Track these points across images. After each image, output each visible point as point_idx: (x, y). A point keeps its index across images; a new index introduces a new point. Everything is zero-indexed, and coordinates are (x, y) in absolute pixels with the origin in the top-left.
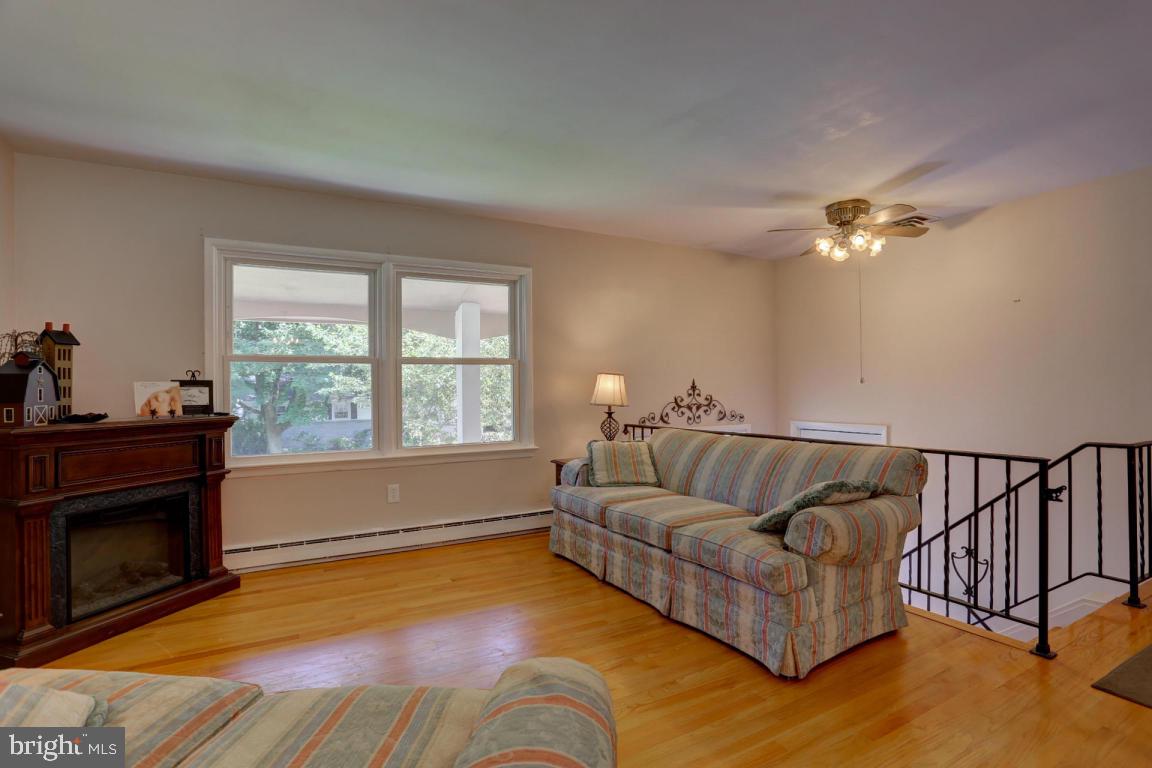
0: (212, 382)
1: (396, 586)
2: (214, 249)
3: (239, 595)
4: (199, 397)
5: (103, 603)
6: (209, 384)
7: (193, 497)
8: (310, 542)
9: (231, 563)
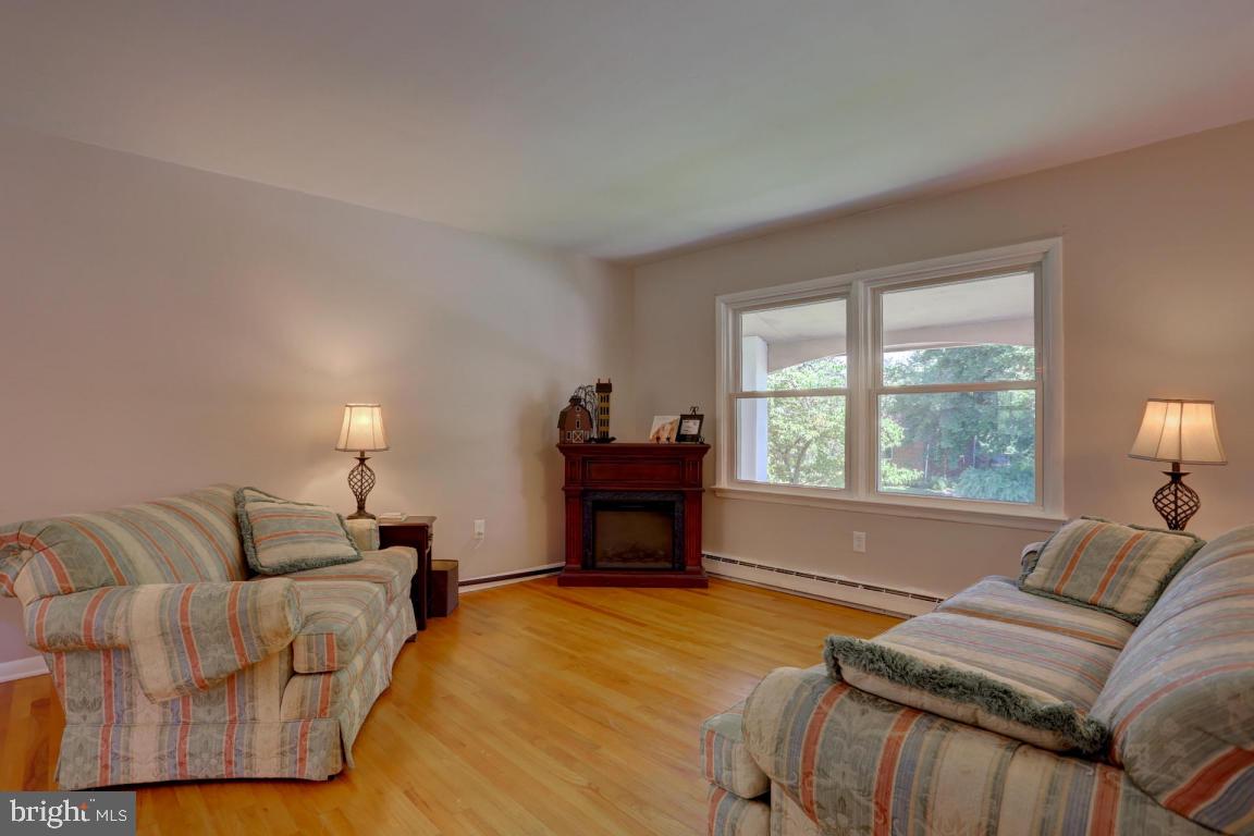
0: (702, 416)
1: (772, 629)
2: (723, 305)
3: (706, 595)
4: (692, 427)
5: (616, 565)
6: (700, 418)
7: (678, 505)
8: (779, 571)
9: (707, 565)
